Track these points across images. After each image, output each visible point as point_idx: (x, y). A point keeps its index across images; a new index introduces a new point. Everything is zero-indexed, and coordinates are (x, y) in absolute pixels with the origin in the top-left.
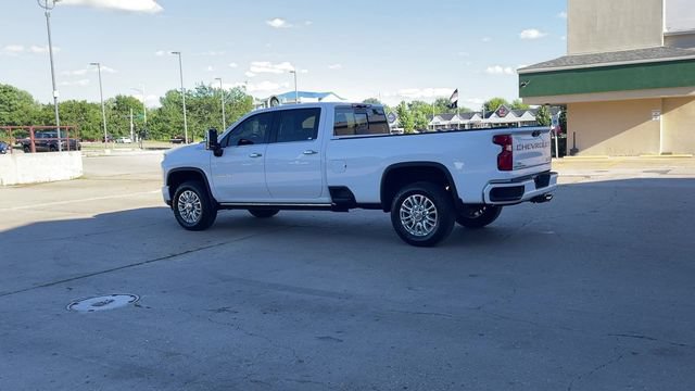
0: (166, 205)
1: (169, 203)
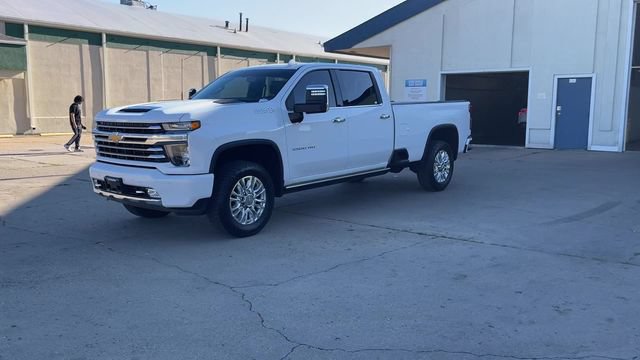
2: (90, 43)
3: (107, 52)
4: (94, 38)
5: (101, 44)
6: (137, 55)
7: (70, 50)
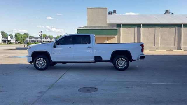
0: (30, 63)
1: (31, 62)
2: (137, 27)
3: (142, 29)
4: (138, 26)
5: (141, 27)
6: (152, 29)
7: (132, 29)
